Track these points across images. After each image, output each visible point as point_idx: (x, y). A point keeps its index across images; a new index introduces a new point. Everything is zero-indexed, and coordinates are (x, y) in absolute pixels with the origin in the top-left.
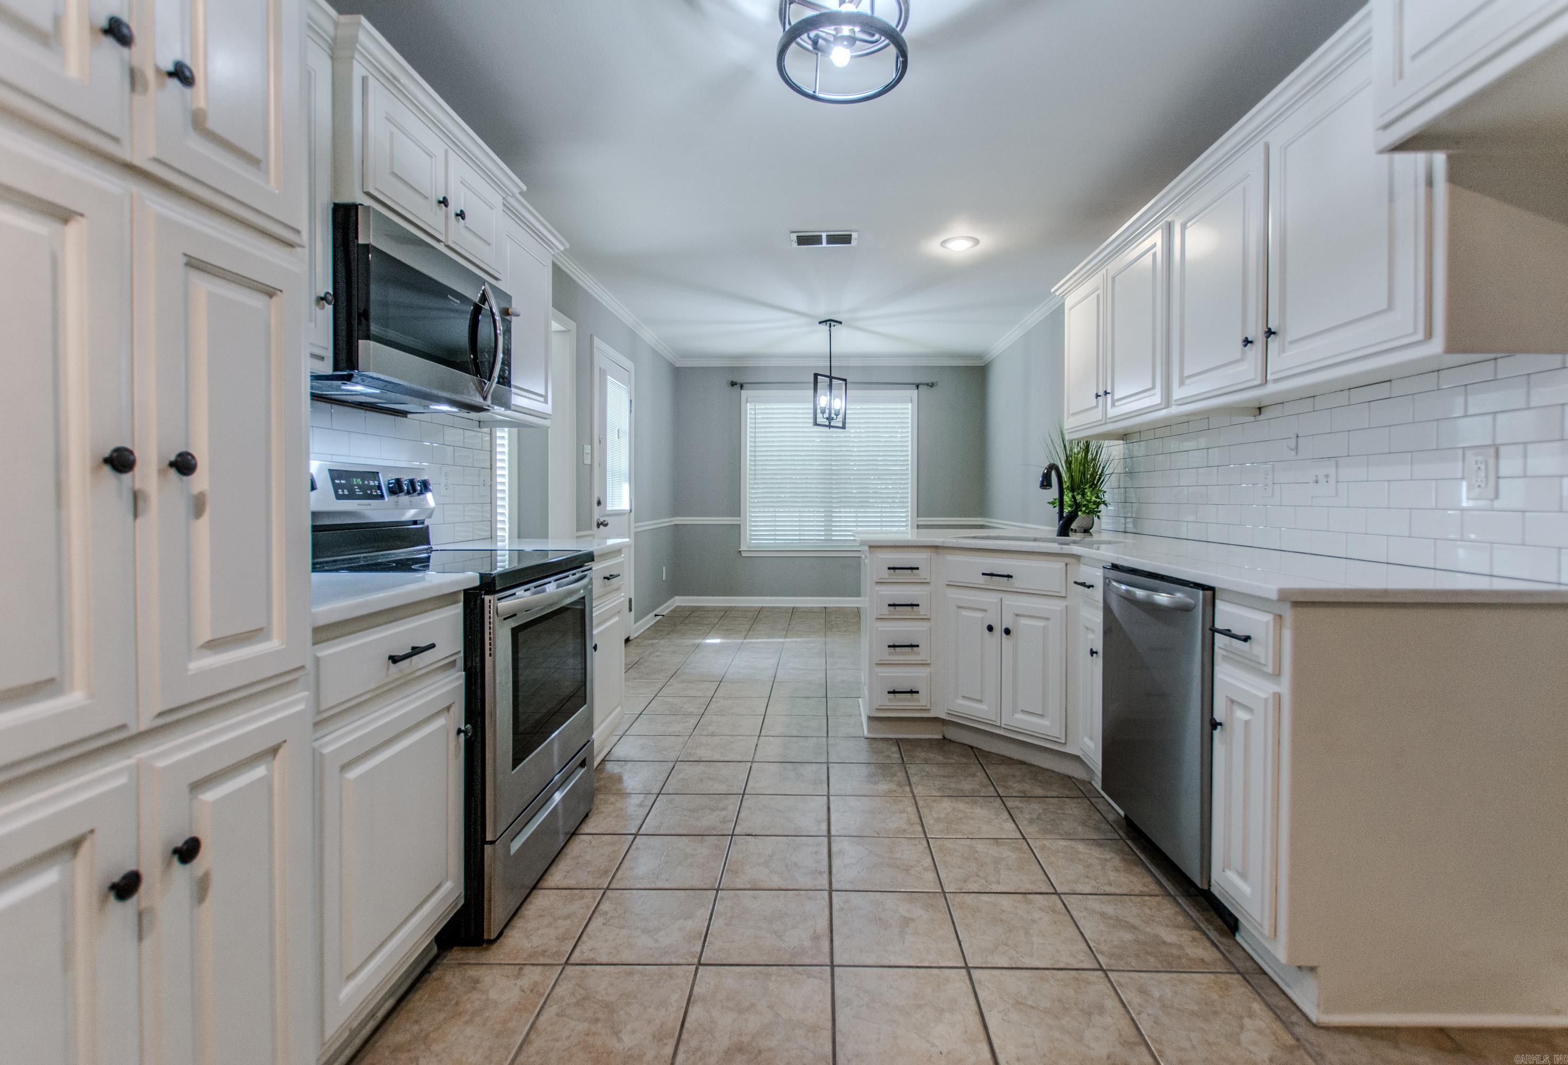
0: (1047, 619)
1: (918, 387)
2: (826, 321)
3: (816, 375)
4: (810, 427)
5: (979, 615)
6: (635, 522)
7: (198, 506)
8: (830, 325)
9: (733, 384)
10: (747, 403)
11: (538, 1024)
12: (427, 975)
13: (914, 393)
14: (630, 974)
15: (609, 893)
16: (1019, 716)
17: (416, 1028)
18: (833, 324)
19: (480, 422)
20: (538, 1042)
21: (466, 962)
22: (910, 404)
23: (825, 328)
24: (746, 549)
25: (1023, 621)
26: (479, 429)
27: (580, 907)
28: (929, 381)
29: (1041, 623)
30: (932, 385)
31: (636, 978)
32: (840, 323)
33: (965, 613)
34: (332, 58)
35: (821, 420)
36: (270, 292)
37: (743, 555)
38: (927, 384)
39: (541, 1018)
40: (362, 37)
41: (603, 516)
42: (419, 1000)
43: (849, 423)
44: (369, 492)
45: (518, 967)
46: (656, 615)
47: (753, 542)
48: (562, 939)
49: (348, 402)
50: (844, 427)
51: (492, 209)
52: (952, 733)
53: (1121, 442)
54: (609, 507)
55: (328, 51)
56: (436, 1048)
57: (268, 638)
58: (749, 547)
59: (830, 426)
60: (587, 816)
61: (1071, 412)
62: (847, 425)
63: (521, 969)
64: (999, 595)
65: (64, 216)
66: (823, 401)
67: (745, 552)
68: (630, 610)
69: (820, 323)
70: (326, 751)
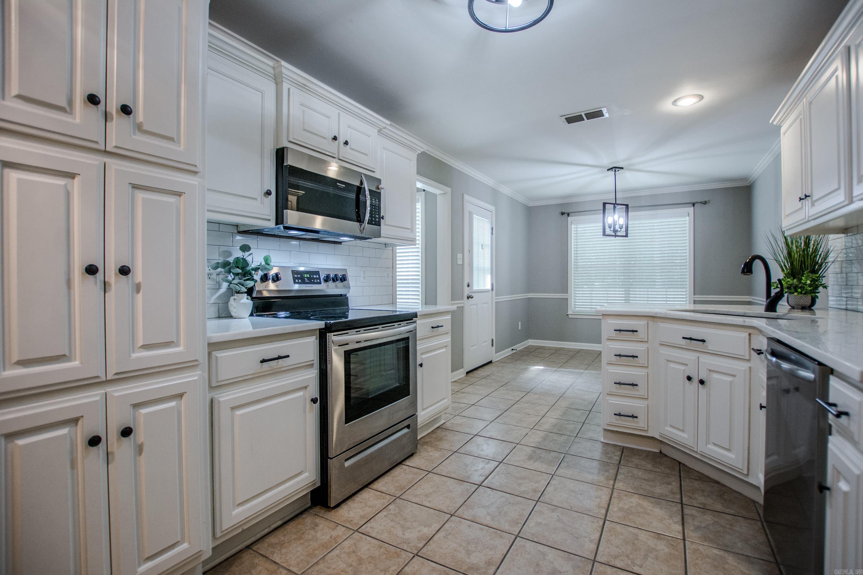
0: (734, 376)
1: (694, 205)
2: (612, 169)
3: (604, 204)
4: (601, 238)
5: (682, 368)
6: (496, 296)
7: (138, 288)
8: (615, 170)
9: (563, 214)
10: (572, 224)
11: (326, 558)
12: (301, 515)
13: (691, 209)
14: (380, 547)
15: (398, 501)
16: (711, 446)
17: (282, 538)
18: (617, 170)
19: (385, 244)
20: (321, 566)
21: (318, 514)
22: (688, 217)
23: (612, 173)
24: (571, 313)
25: (715, 376)
26: (385, 248)
27: (379, 504)
28: (703, 200)
29: (729, 379)
30: (705, 203)
31: (382, 550)
32: (622, 168)
33: (672, 365)
34: (276, 84)
35: (608, 231)
36: (179, 194)
37: (570, 317)
38: (701, 203)
39: (329, 554)
40: (284, 71)
41: (471, 293)
42: (290, 527)
43: (630, 233)
44: (313, 281)
45: (337, 524)
46: (512, 350)
47: (577, 309)
48: (362, 517)
49: (306, 239)
50: (626, 236)
51: (369, 137)
52: (666, 451)
53: (843, 235)
54: (475, 287)
55: (274, 81)
56: (284, 551)
57: (177, 345)
58: (574, 312)
59: (616, 236)
60: (412, 455)
61: (786, 214)
62: (629, 235)
63: (337, 526)
64: (698, 354)
65: (72, 176)
66: (610, 220)
67: (571, 315)
68: (493, 345)
69: (608, 170)
70: (221, 400)
